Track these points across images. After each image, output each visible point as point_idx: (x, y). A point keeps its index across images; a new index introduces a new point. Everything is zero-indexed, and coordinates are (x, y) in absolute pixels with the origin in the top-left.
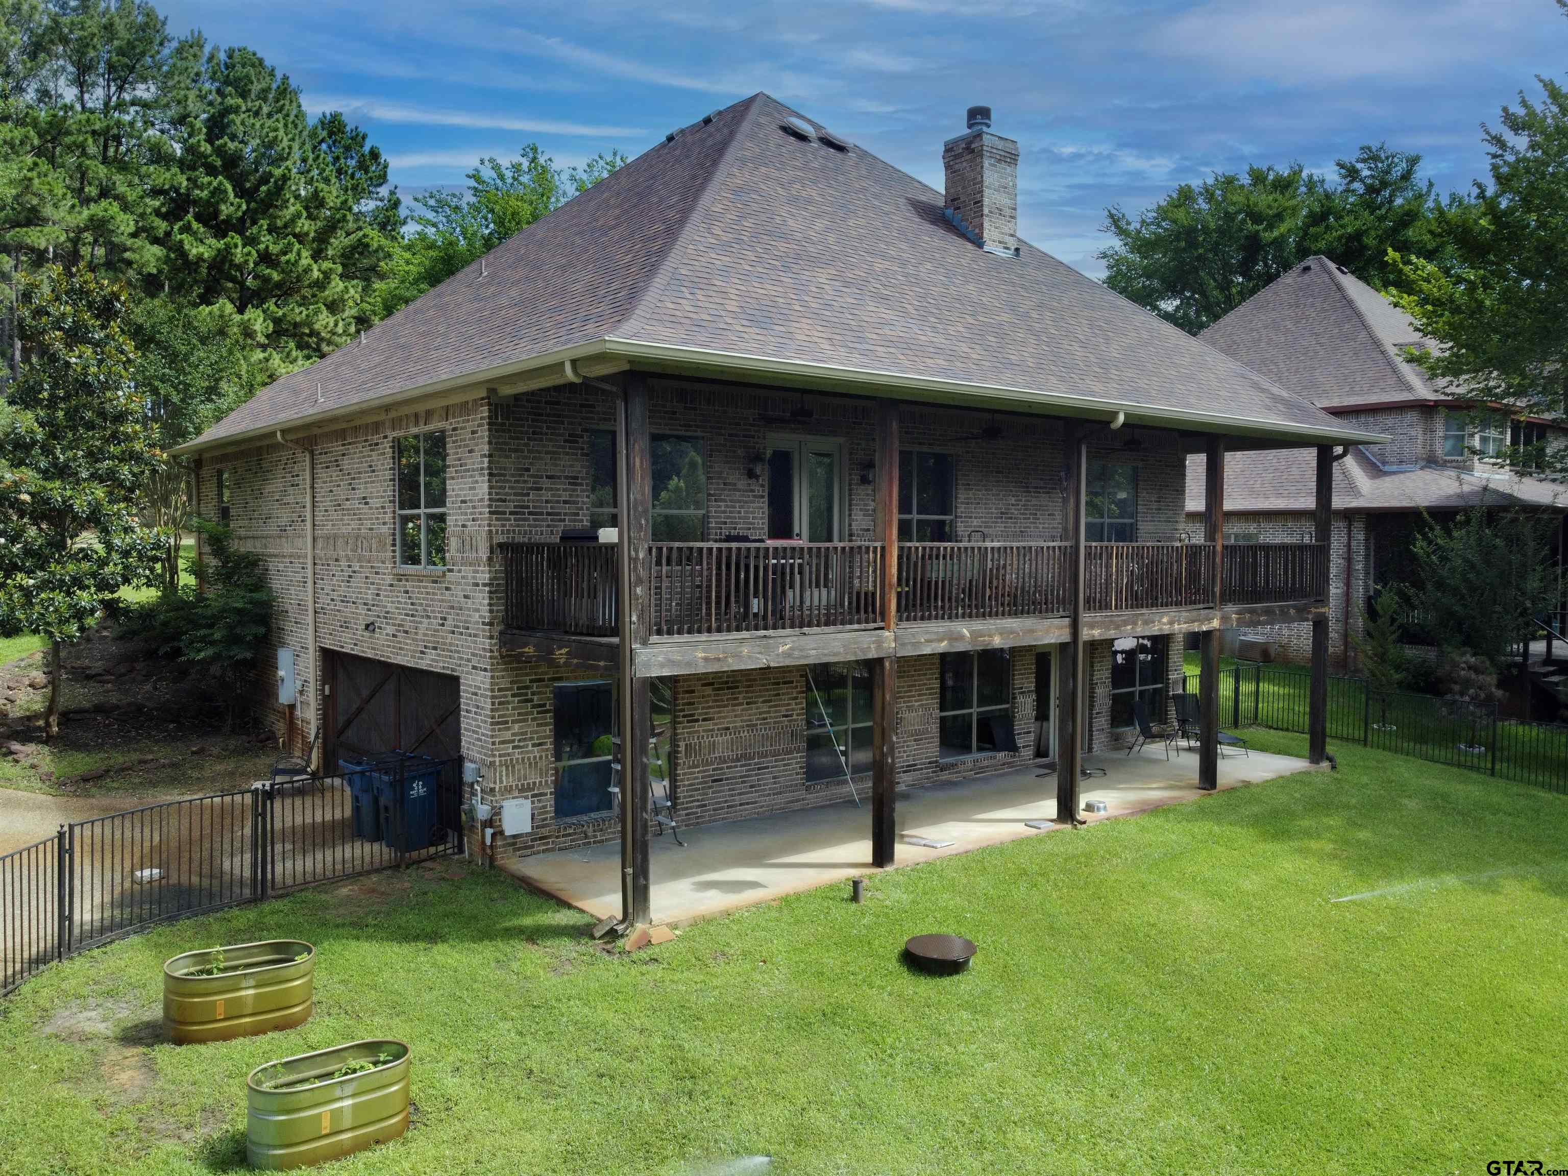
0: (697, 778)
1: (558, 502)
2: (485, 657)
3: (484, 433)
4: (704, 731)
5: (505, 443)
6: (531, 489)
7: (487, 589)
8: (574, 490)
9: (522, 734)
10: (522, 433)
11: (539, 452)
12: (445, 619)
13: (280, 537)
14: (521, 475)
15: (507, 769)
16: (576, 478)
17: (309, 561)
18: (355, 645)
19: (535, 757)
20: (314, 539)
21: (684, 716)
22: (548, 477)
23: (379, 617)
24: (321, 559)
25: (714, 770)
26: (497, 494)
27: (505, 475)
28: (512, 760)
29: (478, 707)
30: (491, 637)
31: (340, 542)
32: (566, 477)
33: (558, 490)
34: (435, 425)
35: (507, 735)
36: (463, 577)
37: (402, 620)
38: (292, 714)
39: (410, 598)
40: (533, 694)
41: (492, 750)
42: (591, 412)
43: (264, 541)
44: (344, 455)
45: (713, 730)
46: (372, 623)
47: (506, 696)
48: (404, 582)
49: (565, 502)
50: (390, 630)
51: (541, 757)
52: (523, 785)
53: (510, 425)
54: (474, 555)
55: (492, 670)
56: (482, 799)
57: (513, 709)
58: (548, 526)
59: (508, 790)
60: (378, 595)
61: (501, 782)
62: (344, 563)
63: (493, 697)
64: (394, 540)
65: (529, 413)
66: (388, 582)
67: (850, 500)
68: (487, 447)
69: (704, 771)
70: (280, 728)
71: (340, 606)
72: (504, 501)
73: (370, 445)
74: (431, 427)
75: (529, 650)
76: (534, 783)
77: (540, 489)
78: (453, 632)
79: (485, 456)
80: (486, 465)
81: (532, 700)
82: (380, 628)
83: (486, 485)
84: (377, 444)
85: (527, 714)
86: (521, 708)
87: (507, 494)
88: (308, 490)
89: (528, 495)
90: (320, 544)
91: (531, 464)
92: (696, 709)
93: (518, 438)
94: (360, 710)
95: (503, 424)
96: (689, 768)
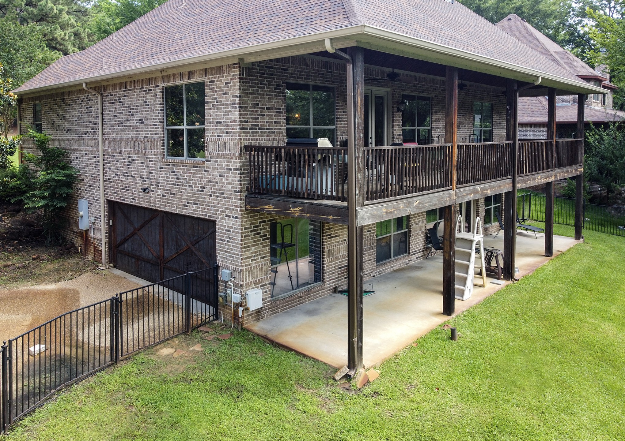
0: (332, 267)
1: (272, 122)
2: (237, 210)
3: (237, 83)
4: (336, 242)
5: (247, 90)
6: (260, 115)
7: (238, 172)
8: (279, 116)
9: (256, 252)
10: (255, 83)
11: (263, 95)
12: (204, 188)
13: (78, 140)
14: (255, 108)
15: (249, 273)
16: (280, 109)
17: (101, 153)
18: (133, 199)
19: (262, 265)
20: (103, 142)
21: (327, 236)
22: (267, 108)
23: (151, 185)
24: (108, 152)
25: (340, 262)
26: (243, 118)
27: (247, 107)
28: (251, 267)
29: (230, 238)
30: (241, 199)
31: (122, 144)
32: (276, 109)
33: (272, 115)
34: (195, 80)
35: (249, 254)
36: (219, 165)
37: (170, 187)
38: (87, 235)
39: (176, 175)
40: (261, 230)
41: (241, 263)
42: (287, 73)
43: (66, 142)
44: (125, 96)
45: (338, 242)
46: (147, 188)
47: (248, 232)
48: (171, 166)
49: (275, 122)
50: (161, 192)
51: (265, 265)
52: (256, 281)
53: (250, 79)
54: (228, 152)
55: (241, 218)
56: (234, 290)
57: (252, 239)
58: (268, 136)
59: (249, 284)
60: (151, 173)
61: (246, 280)
62: (125, 155)
63: (242, 233)
64: (164, 143)
65: (259, 73)
66: (159, 166)
67: (393, 120)
68: (238, 91)
69: (336, 263)
70: (78, 242)
71: (123, 178)
72: (247, 122)
73: (145, 91)
74: (193, 80)
75: (270, 207)
76: (262, 279)
77: (264, 115)
78: (211, 196)
79: (237, 96)
80: (237, 102)
81: (260, 233)
82: (153, 191)
83: (237, 114)
84: (151, 90)
85: (258, 241)
86: (255, 238)
87: (248, 118)
88: (100, 116)
89: (258, 118)
90: (107, 145)
91: (259, 101)
92: (332, 231)
93: (253, 87)
94: (133, 235)
95: (246, 79)
96: (330, 262)
